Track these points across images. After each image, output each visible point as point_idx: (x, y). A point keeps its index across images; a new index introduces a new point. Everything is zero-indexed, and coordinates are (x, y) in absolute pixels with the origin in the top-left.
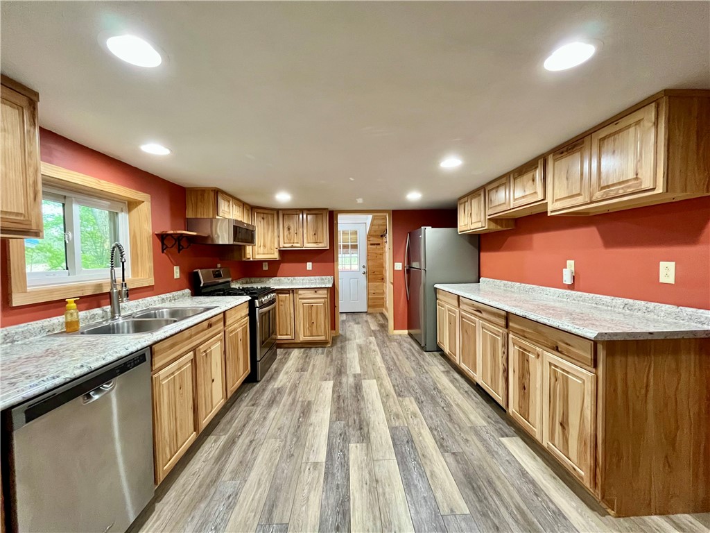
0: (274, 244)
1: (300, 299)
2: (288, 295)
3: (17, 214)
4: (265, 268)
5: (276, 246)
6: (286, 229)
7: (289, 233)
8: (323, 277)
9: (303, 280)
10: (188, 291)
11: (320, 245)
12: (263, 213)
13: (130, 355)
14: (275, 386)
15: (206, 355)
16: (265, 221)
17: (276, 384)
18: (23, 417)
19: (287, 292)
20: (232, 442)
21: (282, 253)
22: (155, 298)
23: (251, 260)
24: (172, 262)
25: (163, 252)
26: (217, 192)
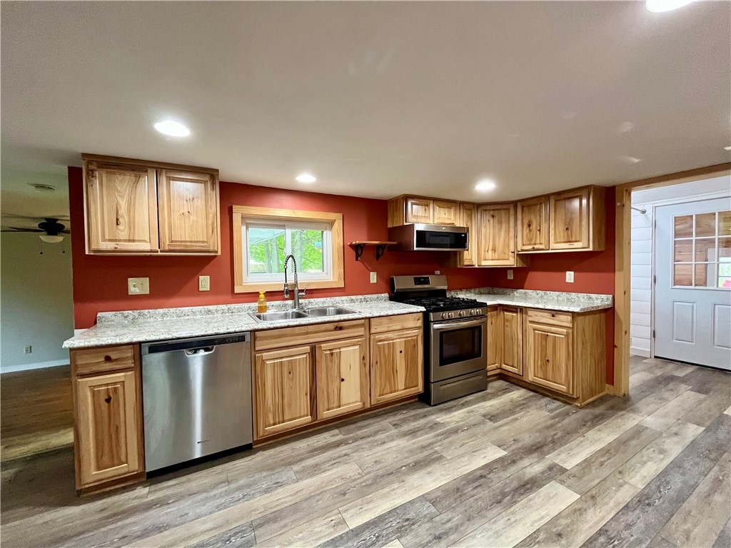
0: (509, 246)
1: (531, 322)
2: (514, 314)
3: (203, 242)
4: (510, 276)
5: (512, 249)
6: (525, 226)
7: (530, 231)
8: (593, 295)
9: (558, 296)
10: (386, 295)
11: (576, 245)
12: (493, 210)
13: (227, 333)
14: (438, 420)
15: (332, 354)
16: (496, 220)
17: (441, 418)
18: (147, 349)
19: (515, 310)
20: (337, 445)
21: (522, 257)
22: (344, 298)
23: (477, 266)
24: (368, 269)
25: (357, 260)
26: (407, 198)
